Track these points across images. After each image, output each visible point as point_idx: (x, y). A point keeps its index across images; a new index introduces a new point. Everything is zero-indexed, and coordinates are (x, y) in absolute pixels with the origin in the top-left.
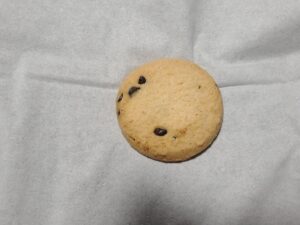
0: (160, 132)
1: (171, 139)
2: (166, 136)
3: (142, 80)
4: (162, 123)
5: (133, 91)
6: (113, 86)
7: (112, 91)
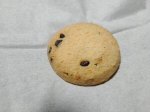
0: (85, 64)
1: (94, 66)
2: (89, 65)
3: (62, 36)
4: (84, 58)
5: (58, 43)
6: (43, 46)
7: (42, 50)
